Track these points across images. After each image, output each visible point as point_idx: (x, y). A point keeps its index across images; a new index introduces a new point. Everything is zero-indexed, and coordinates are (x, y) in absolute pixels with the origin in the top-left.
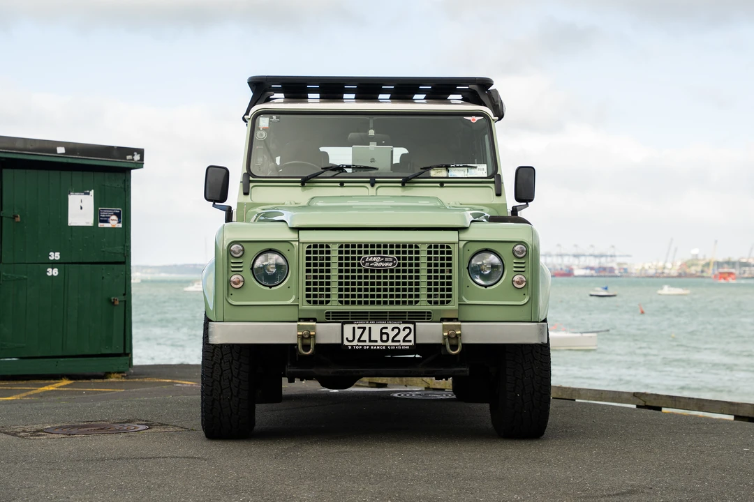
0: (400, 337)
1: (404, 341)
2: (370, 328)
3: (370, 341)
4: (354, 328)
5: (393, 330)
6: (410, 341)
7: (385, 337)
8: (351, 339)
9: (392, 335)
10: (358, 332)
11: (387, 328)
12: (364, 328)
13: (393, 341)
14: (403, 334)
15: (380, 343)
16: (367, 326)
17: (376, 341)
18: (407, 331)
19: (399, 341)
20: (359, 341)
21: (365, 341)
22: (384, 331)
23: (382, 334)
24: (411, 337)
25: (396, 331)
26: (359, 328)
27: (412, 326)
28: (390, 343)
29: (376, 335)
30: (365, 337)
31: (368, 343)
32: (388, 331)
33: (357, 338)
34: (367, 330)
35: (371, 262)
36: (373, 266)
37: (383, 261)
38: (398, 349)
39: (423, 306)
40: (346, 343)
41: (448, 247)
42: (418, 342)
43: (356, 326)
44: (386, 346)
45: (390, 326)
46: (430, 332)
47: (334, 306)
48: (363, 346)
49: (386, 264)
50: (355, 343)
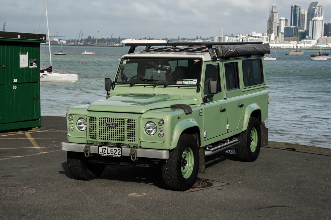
0: (117, 153)
1: (118, 154)
2: (107, 149)
3: (107, 153)
4: (102, 148)
5: (114, 150)
6: (120, 155)
7: (112, 152)
8: (101, 152)
9: (114, 152)
10: (104, 150)
11: (112, 149)
12: (105, 149)
13: (115, 154)
14: (118, 152)
15: (110, 154)
16: (106, 148)
17: (109, 154)
18: (119, 151)
19: (117, 154)
20: (104, 153)
21: (106, 153)
22: (112, 150)
23: (111, 151)
24: (120, 153)
25: (116, 150)
26: (104, 148)
27: (120, 149)
28: (114, 155)
29: (109, 152)
30: (106, 152)
31: (107, 154)
32: (113, 150)
33: (103, 152)
34: (106, 149)
35: (109, 125)
36: (109, 126)
37: (112, 125)
38: (116, 157)
39: (126, 142)
40: (100, 153)
41: (134, 121)
42: (123, 155)
43: (103, 148)
44: (113, 156)
45: (114, 149)
46: (127, 151)
47: (98, 140)
48: (105, 155)
49: (113, 126)
50: (103, 154)
